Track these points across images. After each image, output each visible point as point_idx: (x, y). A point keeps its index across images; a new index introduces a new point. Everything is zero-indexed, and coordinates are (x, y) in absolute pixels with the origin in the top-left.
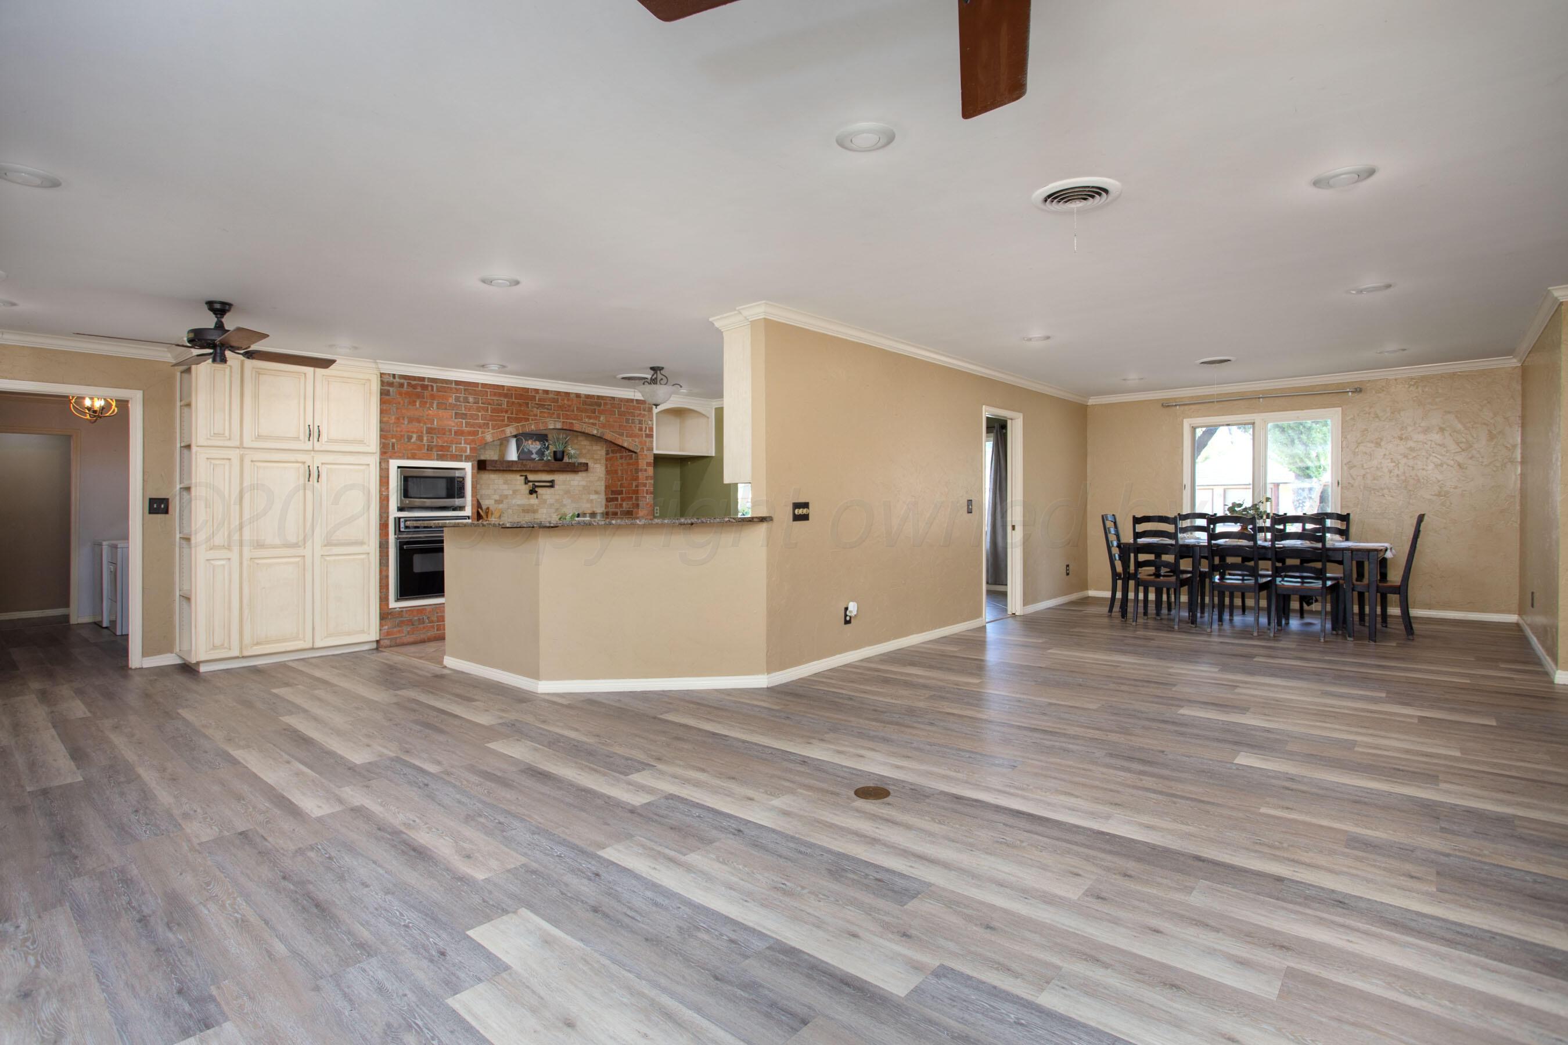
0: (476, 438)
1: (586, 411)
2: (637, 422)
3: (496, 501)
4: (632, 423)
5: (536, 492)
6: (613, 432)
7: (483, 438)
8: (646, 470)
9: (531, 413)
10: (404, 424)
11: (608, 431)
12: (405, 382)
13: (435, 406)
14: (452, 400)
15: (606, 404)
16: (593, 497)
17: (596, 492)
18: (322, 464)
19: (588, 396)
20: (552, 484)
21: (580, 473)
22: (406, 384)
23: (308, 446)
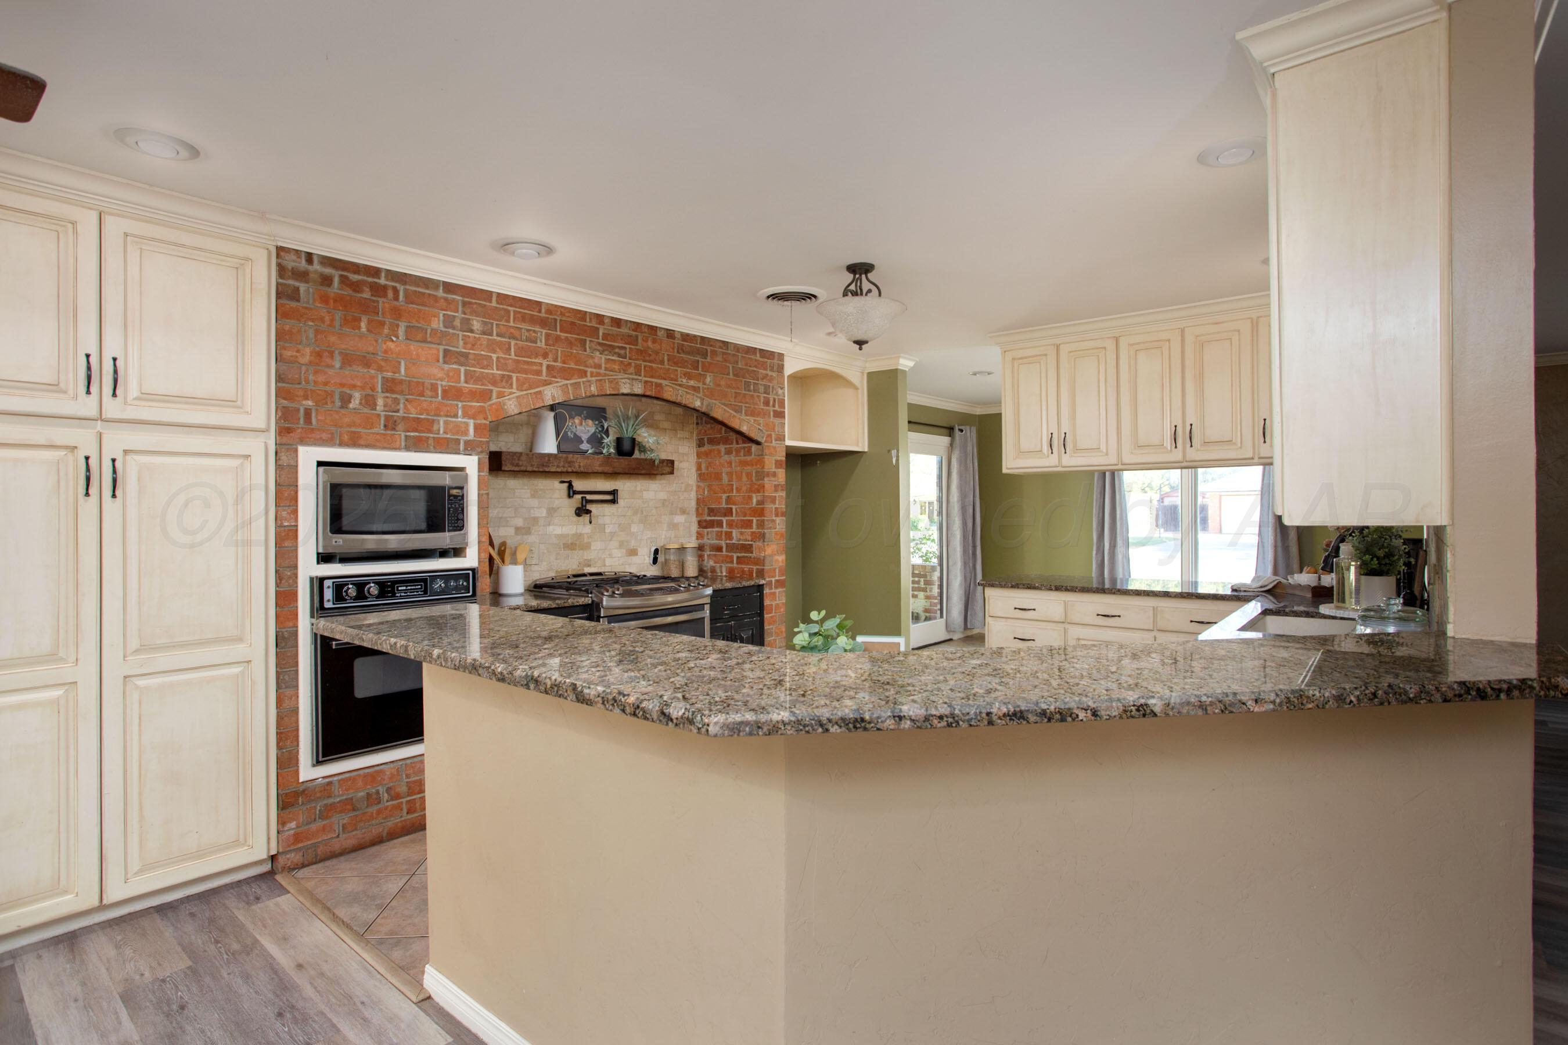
0: (486, 405)
1: (682, 363)
2: (762, 389)
3: (518, 530)
4: (755, 391)
5: (589, 512)
6: (724, 404)
7: (500, 406)
8: (774, 475)
9: (590, 361)
10: (332, 366)
11: (717, 402)
12: (336, 275)
13: (401, 332)
14: (437, 324)
15: (714, 353)
16: (679, 519)
17: (683, 512)
18: (126, 452)
19: (686, 337)
20: (613, 497)
21: (658, 477)
22: (336, 280)
23: (88, 406)
